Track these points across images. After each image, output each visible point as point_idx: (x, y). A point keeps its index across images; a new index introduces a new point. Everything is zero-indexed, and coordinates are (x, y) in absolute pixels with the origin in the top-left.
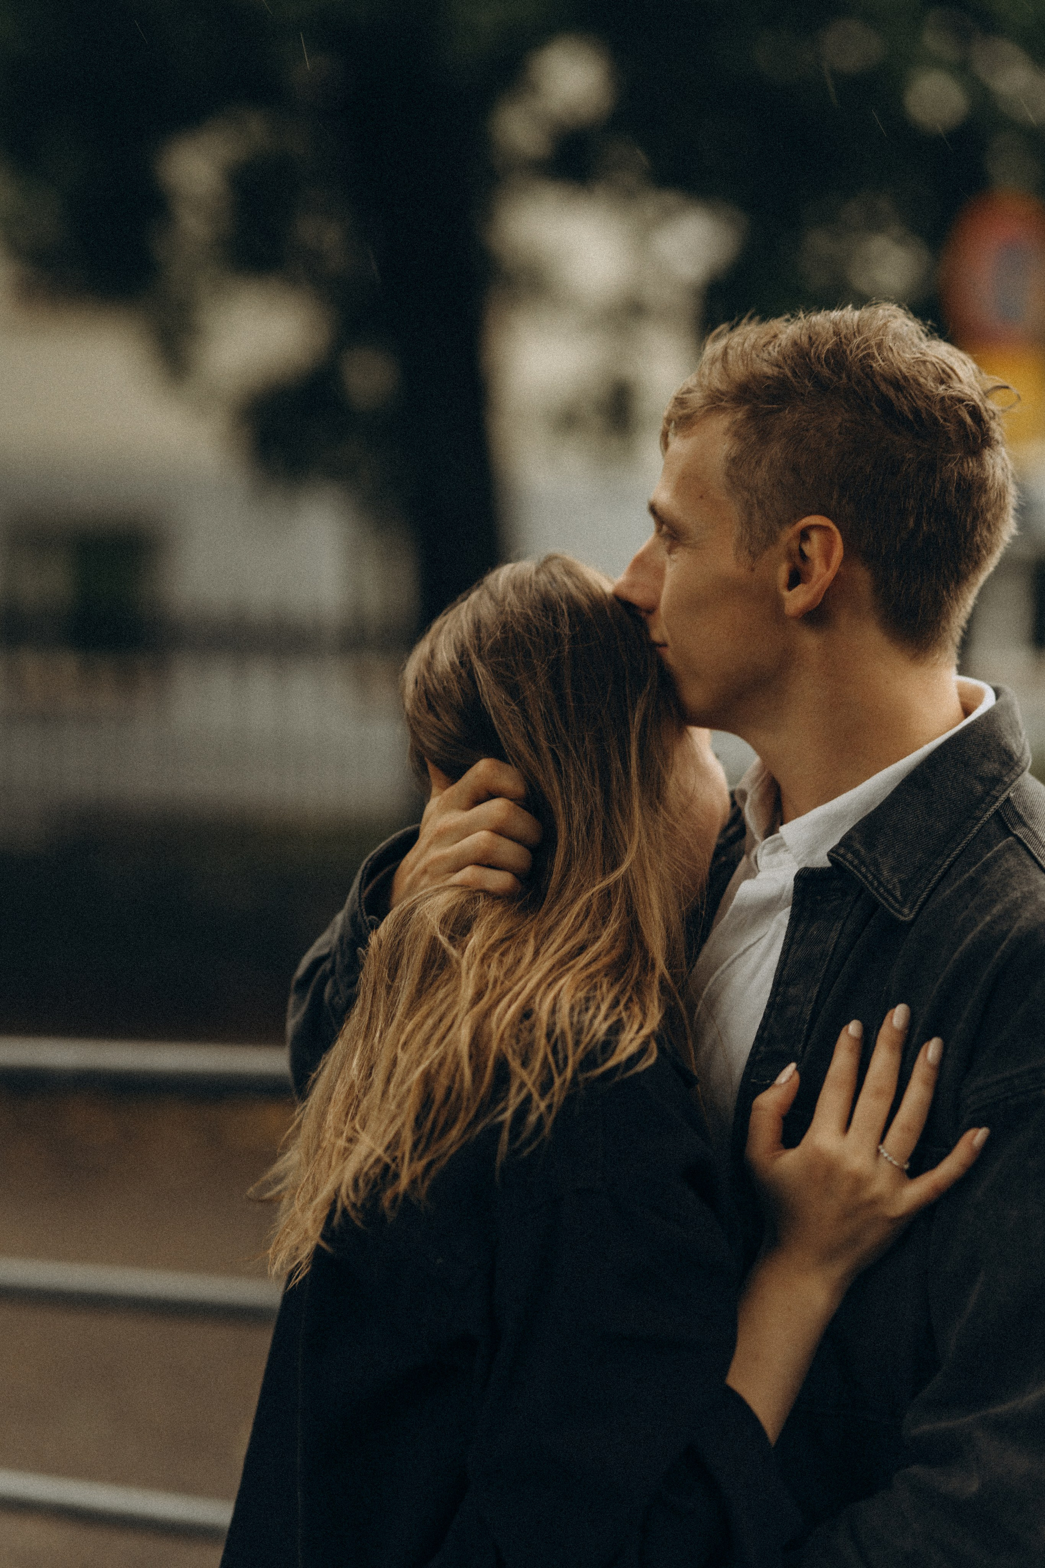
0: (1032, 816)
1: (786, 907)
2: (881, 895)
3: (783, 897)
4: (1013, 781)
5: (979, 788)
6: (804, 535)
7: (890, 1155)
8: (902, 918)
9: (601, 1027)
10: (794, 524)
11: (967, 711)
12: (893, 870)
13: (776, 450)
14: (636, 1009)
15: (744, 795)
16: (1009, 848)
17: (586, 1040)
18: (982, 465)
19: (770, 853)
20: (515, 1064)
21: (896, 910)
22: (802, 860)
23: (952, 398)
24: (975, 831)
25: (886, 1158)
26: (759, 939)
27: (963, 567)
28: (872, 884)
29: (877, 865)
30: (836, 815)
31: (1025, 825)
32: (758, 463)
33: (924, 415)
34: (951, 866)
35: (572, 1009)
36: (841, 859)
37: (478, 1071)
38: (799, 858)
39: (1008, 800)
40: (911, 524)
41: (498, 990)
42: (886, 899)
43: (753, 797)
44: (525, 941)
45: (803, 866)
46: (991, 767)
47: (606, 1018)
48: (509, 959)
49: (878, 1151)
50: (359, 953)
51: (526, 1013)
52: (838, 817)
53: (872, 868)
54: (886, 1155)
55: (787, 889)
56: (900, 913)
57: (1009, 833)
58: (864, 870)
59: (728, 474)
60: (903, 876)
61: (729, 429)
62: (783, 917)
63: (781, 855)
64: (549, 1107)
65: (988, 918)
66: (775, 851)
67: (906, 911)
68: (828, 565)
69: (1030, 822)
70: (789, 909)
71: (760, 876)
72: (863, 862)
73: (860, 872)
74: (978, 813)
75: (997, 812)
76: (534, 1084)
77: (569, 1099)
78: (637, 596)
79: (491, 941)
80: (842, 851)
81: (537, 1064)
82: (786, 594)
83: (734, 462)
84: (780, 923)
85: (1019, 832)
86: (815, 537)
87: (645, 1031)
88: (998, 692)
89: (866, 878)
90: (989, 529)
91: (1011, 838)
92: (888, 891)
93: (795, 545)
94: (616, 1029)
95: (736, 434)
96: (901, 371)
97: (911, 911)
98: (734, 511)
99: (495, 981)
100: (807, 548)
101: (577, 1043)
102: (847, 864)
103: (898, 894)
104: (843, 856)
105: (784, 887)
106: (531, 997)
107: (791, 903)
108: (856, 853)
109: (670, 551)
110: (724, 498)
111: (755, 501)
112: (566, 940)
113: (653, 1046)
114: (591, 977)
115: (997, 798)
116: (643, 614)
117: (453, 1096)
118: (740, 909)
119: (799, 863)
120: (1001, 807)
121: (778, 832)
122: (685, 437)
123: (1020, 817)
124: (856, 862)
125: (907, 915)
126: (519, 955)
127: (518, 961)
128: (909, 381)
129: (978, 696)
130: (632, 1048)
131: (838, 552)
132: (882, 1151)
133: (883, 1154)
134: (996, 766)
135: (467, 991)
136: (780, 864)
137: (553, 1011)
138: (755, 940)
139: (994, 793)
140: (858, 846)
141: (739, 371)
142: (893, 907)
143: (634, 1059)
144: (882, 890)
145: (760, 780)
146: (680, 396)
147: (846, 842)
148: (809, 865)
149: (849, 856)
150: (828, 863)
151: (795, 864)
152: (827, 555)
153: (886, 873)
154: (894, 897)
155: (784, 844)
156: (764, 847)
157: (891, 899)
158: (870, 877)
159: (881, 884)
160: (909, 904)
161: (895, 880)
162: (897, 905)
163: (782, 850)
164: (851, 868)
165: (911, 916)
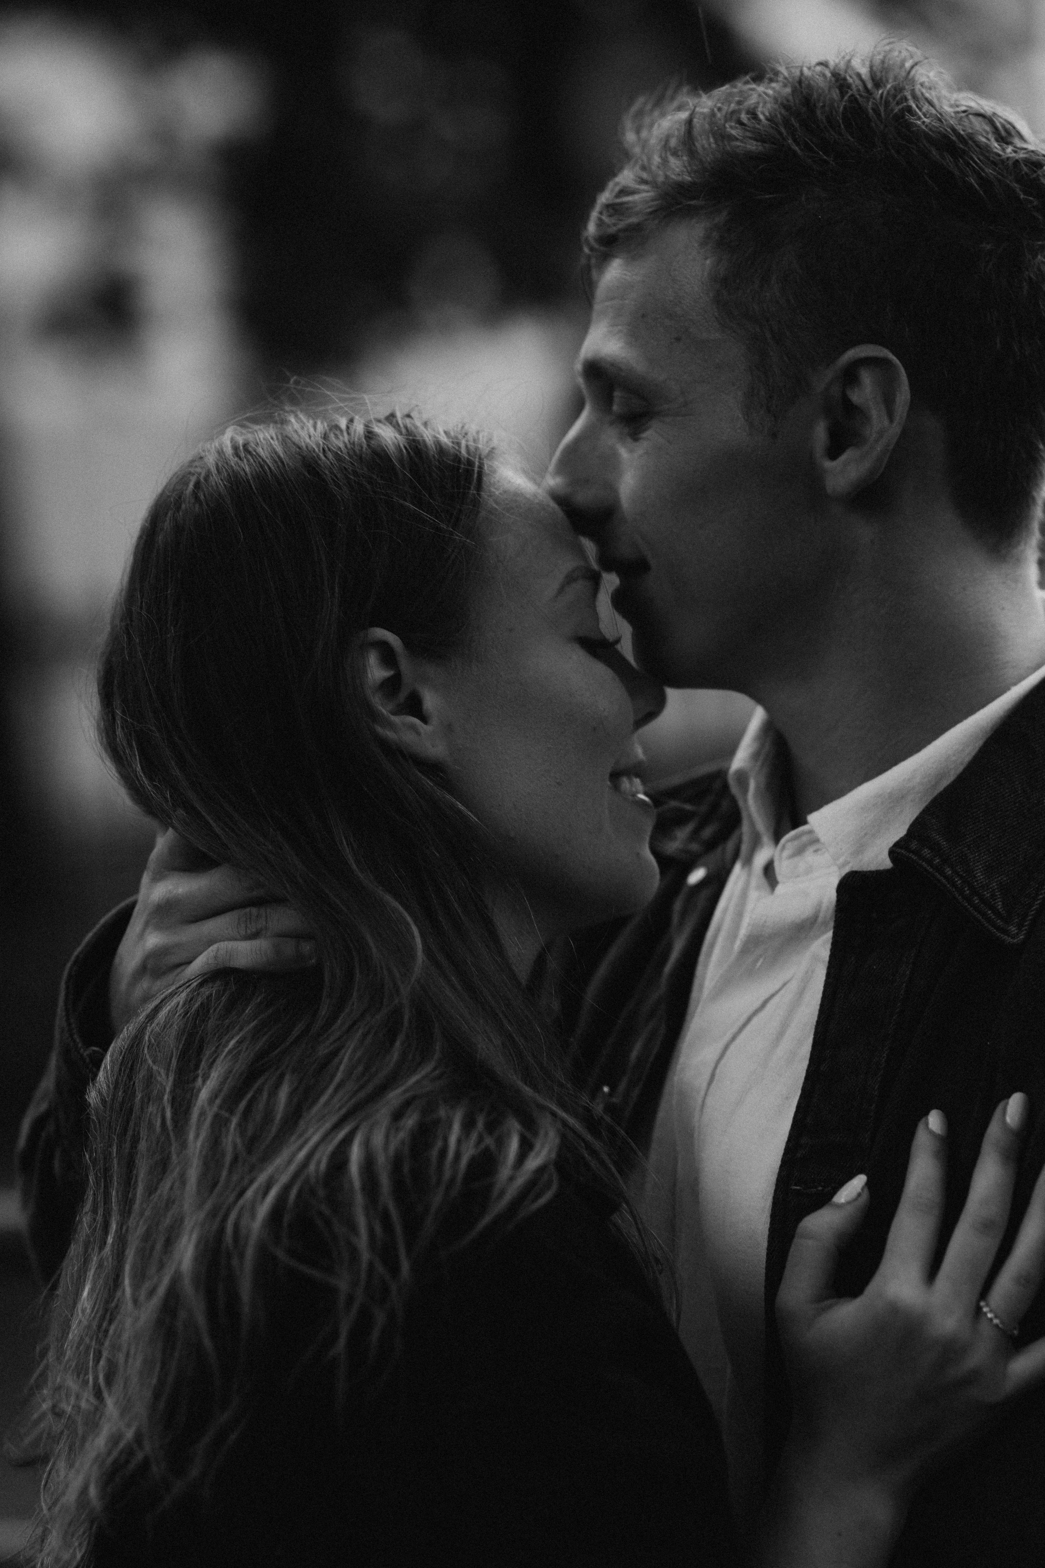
1: (824, 933)
2: (976, 908)
3: (820, 919)
6: (850, 375)
7: (996, 1317)
8: (1008, 940)
10: (834, 360)
12: (990, 870)
19: (793, 856)
21: (1000, 929)
22: (846, 863)
25: (991, 1320)
26: (785, 984)
28: (961, 891)
29: (966, 864)
30: (890, 794)
36: (914, 857)
38: (841, 860)
42: (983, 913)
45: (847, 870)
49: (978, 1311)
52: (896, 797)
53: (960, 869)
54: (990, 1315)
55: (823, 906)
56: (1005, 932)
58: (948, 871)
59: (716, 301)
60: (1003, 879)
62: (821, 947)
63: (810, 857)
66: (800, 851)
67: (1013, 929)
68: (891, 418)
70: (830, 934)
71: (782, 888)
72: (944, 861)
73: (942, 874)
80: (913, 844)
82: (828, 464)
84: (816, 959)
86: (867, 378)
89: (951, 881)
92: (984, 901)
93: (835, 390)
95: (721, 243)
97: (1020, 929)
100: (855, 397)
102: (925, 865)
103: (999, 904)
104: (917, 853)
105: (820, 904)
107: (832, 925)
108: (936, 849)
111: (768, 335)
119: (840, 867)
121: (804, 823)
124: (936, 860)
125: (1015, 935)
131: (903, 395)
132: (985, 1310)
133: (985, 1314)
136: (810, 870)
138: (777, 987)
140: (933, 838)
142: (992, 924)
144: (976, 900)
145: (762, 755)
147: (917, 829)
148: (856, 869)
149: (926, 852)
150: (887, 864)
151: (835, 868)
152: (888, 401)
153: (980, 875)
154: (995, 911)
155: (815, 841)
156: (784, 847)
157: (991, 914)
158: (958, 882)
159: (975, 892)
160: (1017, 920)
161: (994, 885)
162: (999, 922)
163: (810, 849)
164: (930, 870)
165: (1021, 937)
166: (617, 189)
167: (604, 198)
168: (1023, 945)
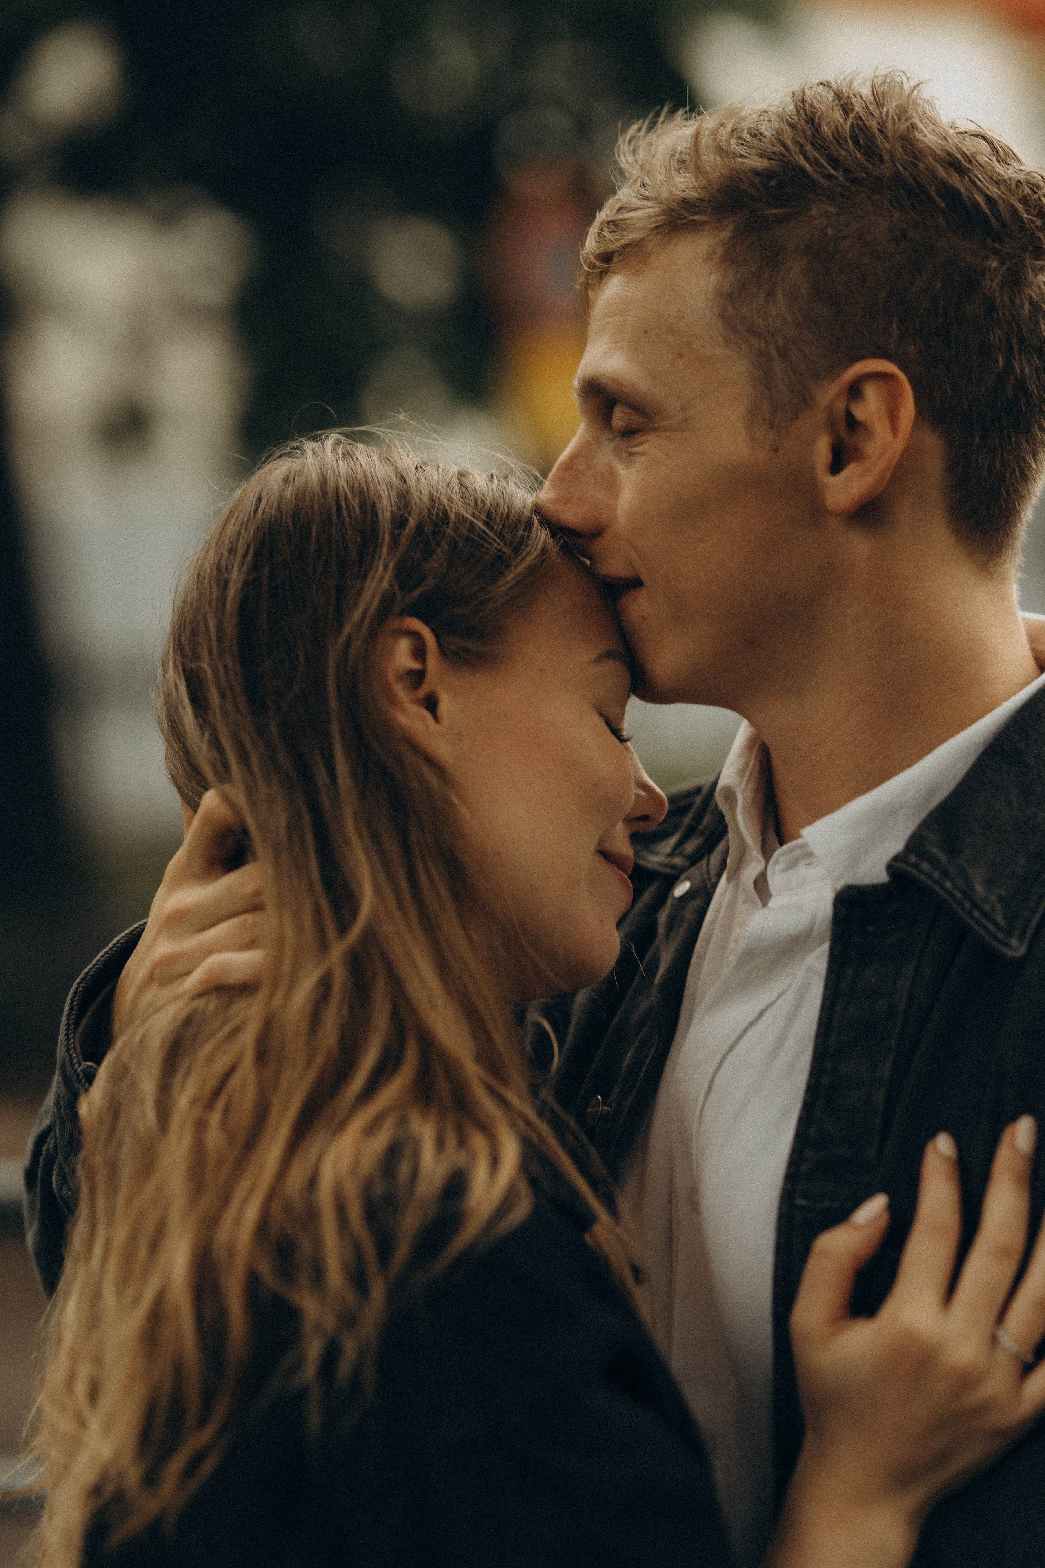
1: (820, 945)
2: (977, 922)
3: (815, 932)
6: (855, 391)
8: (1010, 953)
10: (839, 375)
12: (989, 883)
19: (784, 870)
21: (1001, 943)
22: (840, 877)
26: (779, 995)
28: (961, 905)
29: (966, 877)
30: (884, 808)
36: (913, 871)
38: (837, 872)
42: (985, 928)
52: (890, 812)
53: (960, 883)
55: (819, 920)
56: (1007, 945)
58: (948, 885)
59: (720, 317)
60: (1003, 892)
61: (711, 254)
62: (818, 959)
63: (802, 870)
66: (792, 865)
67: (1014, 942)
68: (894, 430)
70: (826, 946)
71: (775, 902)
73: (944, 890)
78: (575, 517)
80: (912, 859)
82: (830, 480)
84: (811, 971)
86: (872, 393)
89: (953, 896)
92: (985, 914)
93: (840, 405)
95: (726, 259)
97: (1022, 941)
98: (738, 368)
100: (860, 413)
102: (924, 878)
103: (1000, 919)
104: (916, 866)
105: (815, 915)
107: (829, 938)
108: (934, 862)
110: (720, 351)
118: (752, 953)
119: (835, 881)
121: (799, 836)
124: (936, 874)
125: (1017, 949)
131: (910, 412)
136: (802, 884)
138: (774, 997)
140: (935, 851)
142: (995, 938)
144: (976, 914)
147: (915, 844)
148: (854, 883)
149: (925, 866)
150: (886, 878)
151: (829, 882)
152: (893, 416)
153: (979, 888)
154: (995, 924)
155: (810, 854)
156: (777, 861)
157: (991, 927)
158: (959, 895)
159: (975, 905)
160: (1017, 933)
161: (993, 898)
162: (1000, 936)
163: (803, 862)
164: (930, 883)
165: (1023, 950)
166: (618, 206)
167: (605, 214)
168: (1026, 957)
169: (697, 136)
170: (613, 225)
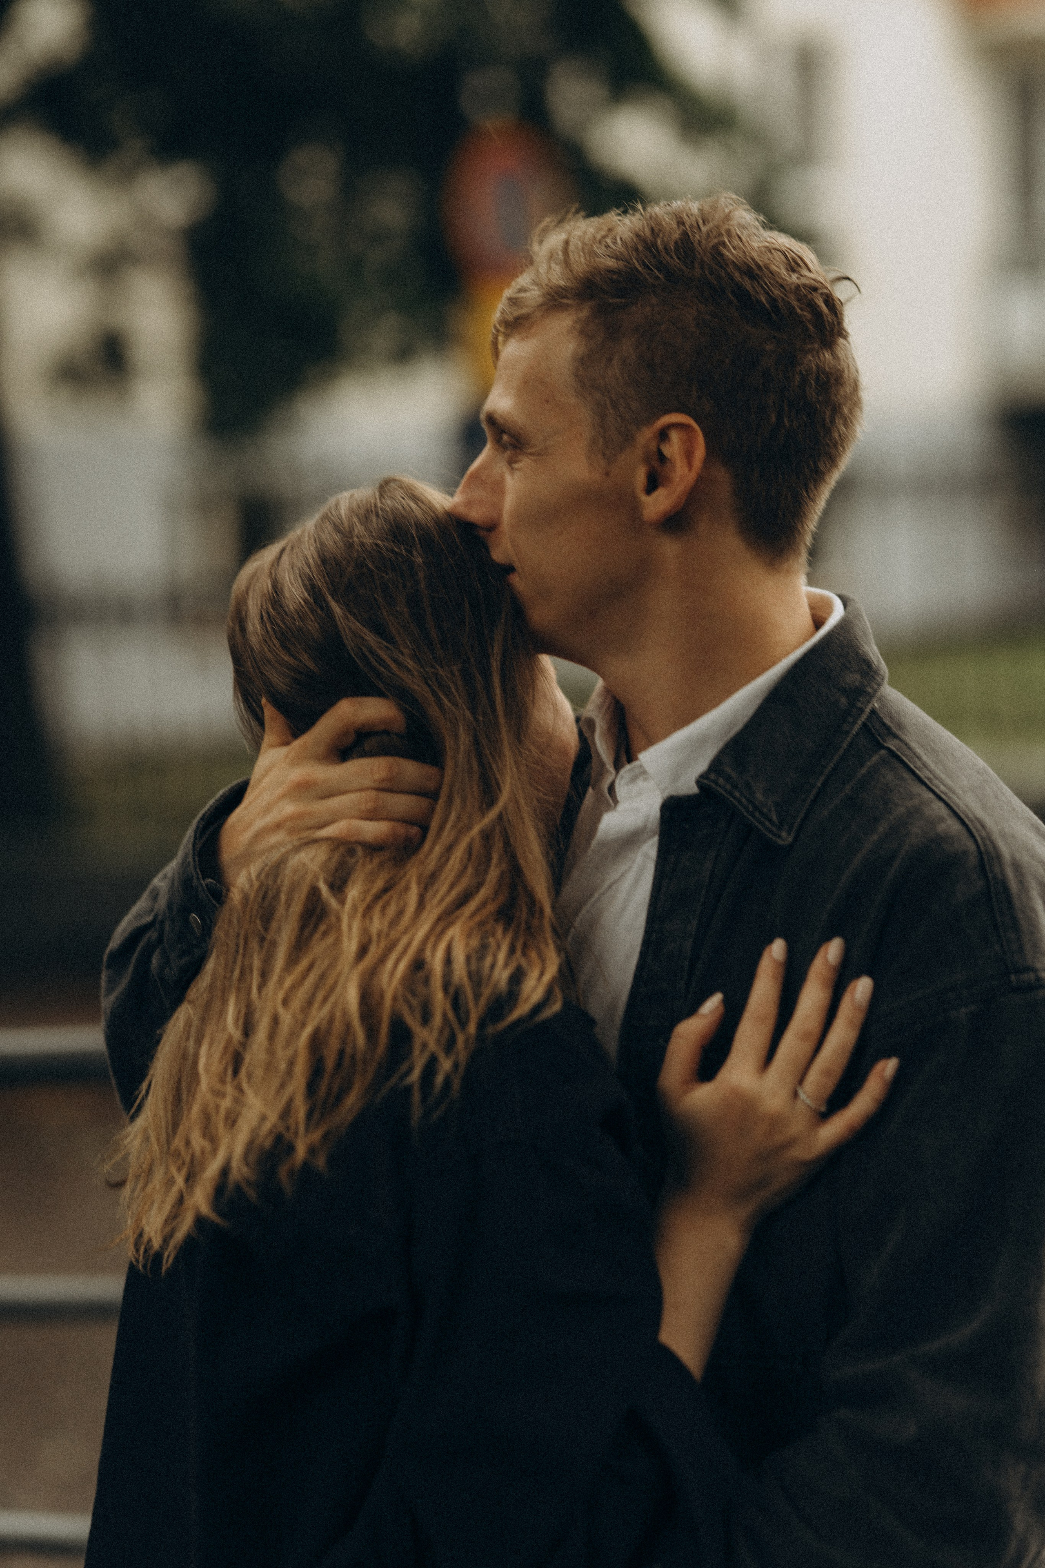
0: (900, 726)
1: (653, 838)
2: (757, 820)
3: (649, 828)
4: (875, 691)
5: (843, 700)
6: (663, 436)
7: (807, 1097)
8: (781, 842)
9: (502, 976)
10: (651, 424)
11: (818, 623)
12: (767, 792)
13: (627, 347)
14: (533, 955)
15: (591, 723)
16: (883, 762)
17: (487, 992)
18: (835, 357)
19: (627, 784)
20: (412, 1021)
21: (775, 835)
22: (666, 788)
23: (804, 286)
24: (845, 745)
25: (803, 1100)
26: (626, 872)
27: (821, 466)
28: (746, 808)
29: (750, 788)
31: (896, 736)
32: (610, 360)
33: (781, 304)
34: (824, 784)
35: (468, 958)
36: (712, 785)
37: (371, 1033)
38: (662, 787)
39: (873, 712)
40: (773, 419)
41: (383, 944)
42: (763, 824)
43: (600, 726)
44: (407, 889)
45: (666, 794)
46: (853, 678)
47: (506, 965)
48: (392, 910)
50: (192, 920)
51: (419, 965)
52: (701, 741)
53: (746, 792)
54: (803, 1096)
55: (651, 820)
56: (779, 837)
57: (881, 747)
58: (737, 794)
59: (576, 375)
60: (777, 798)
61: (573, 328)
62: (650, 849)
63: (641, 784)
64: (456, 1065)
65: (875, 837)
66: (633, 780)
67: (784, 834)
68: (690, 469)
69: (898, 732)
70: (656, 840)
71: (621, 807)
72: (735, 786)
73: (734, 798)
74: (846, 727)
75: (864, 725)
76: (438, 1041)
77: (475, 1056)
78: (475, 515)
79: (374, 891)
80: (713, 776)
81: (437, 1020)
82: (644, 499)
83: (583, 362)
84: (646, 856)
85: (892, 744)
86: (676, 438)
87: (547, 978)
88: (845, 601)
89: (739, 801)
90: (846, 425)
91: (883, 752)
92: (763, 814)
93: (653, 447)
94: (517, 978)
95: (582, 332)
96: (753, 259)
97: (789, 834)
98: (584, 414)
99: (379, 935)
100: (666, 450)
101: (477, 996)
102: (721, 791)
103: (774, 817)
104: (713, 782)
105: (648, 817)
106: (421, 950)
107: (658, 833)
108: (728, 778)
109: (511, 462)
110: (573, 400)
112: (452, 886)
113: (558, 993)
114: (482, 924)
115: (862, 710)
116: (482, 533)
117: (347, 1061)
118: (603, 844)
119: (662, 791)
120: (867, 719)
121: (636, 759)
122: (523, 339)
123: (888, 728)
124: (728, 787)
125: (786, 838)
126: (401, 903)
127: (400, 913)
128: (762, 268)
129: (828, 607)
130: (537, 996)
131: (700, 453)
134: (857, 676)
135: (351, 946)
136: (640, 793)
137: (448, 961)
138: (617, 876)
139: (859, 705)
140: (729, 770)
141: (580, 264)
142: (770, 831)
143: (537, 1009)
144: (757, 814)
145: (605, 708)
146: (514, 296)
147: (715, 766)
148: (675, 794)
149: (721, 781)
150: (695, 790)
151: (658, 792)
152: (689, 455)
153: (759, 796)
154: (770, 821)
155: (644, 772)
156: (622, 777)
157: (767, 824)
158: (744, 800)
159: (756, 808)
160: (786, 827)
161: (770, 803)
162: (774, 829)
163: (641, 778)
164: (724, 793)
165: (790, 839)
166: (518, 287)
167: (508, 293)
168: (791, 846)
169: (567, 243)
170: (514, 302)
